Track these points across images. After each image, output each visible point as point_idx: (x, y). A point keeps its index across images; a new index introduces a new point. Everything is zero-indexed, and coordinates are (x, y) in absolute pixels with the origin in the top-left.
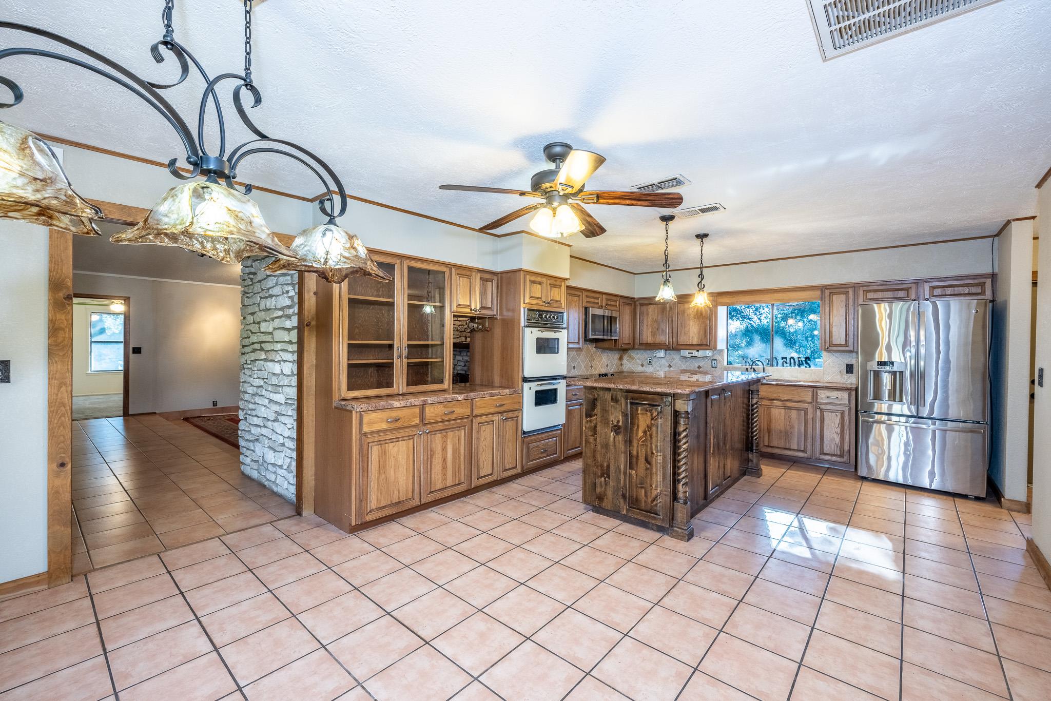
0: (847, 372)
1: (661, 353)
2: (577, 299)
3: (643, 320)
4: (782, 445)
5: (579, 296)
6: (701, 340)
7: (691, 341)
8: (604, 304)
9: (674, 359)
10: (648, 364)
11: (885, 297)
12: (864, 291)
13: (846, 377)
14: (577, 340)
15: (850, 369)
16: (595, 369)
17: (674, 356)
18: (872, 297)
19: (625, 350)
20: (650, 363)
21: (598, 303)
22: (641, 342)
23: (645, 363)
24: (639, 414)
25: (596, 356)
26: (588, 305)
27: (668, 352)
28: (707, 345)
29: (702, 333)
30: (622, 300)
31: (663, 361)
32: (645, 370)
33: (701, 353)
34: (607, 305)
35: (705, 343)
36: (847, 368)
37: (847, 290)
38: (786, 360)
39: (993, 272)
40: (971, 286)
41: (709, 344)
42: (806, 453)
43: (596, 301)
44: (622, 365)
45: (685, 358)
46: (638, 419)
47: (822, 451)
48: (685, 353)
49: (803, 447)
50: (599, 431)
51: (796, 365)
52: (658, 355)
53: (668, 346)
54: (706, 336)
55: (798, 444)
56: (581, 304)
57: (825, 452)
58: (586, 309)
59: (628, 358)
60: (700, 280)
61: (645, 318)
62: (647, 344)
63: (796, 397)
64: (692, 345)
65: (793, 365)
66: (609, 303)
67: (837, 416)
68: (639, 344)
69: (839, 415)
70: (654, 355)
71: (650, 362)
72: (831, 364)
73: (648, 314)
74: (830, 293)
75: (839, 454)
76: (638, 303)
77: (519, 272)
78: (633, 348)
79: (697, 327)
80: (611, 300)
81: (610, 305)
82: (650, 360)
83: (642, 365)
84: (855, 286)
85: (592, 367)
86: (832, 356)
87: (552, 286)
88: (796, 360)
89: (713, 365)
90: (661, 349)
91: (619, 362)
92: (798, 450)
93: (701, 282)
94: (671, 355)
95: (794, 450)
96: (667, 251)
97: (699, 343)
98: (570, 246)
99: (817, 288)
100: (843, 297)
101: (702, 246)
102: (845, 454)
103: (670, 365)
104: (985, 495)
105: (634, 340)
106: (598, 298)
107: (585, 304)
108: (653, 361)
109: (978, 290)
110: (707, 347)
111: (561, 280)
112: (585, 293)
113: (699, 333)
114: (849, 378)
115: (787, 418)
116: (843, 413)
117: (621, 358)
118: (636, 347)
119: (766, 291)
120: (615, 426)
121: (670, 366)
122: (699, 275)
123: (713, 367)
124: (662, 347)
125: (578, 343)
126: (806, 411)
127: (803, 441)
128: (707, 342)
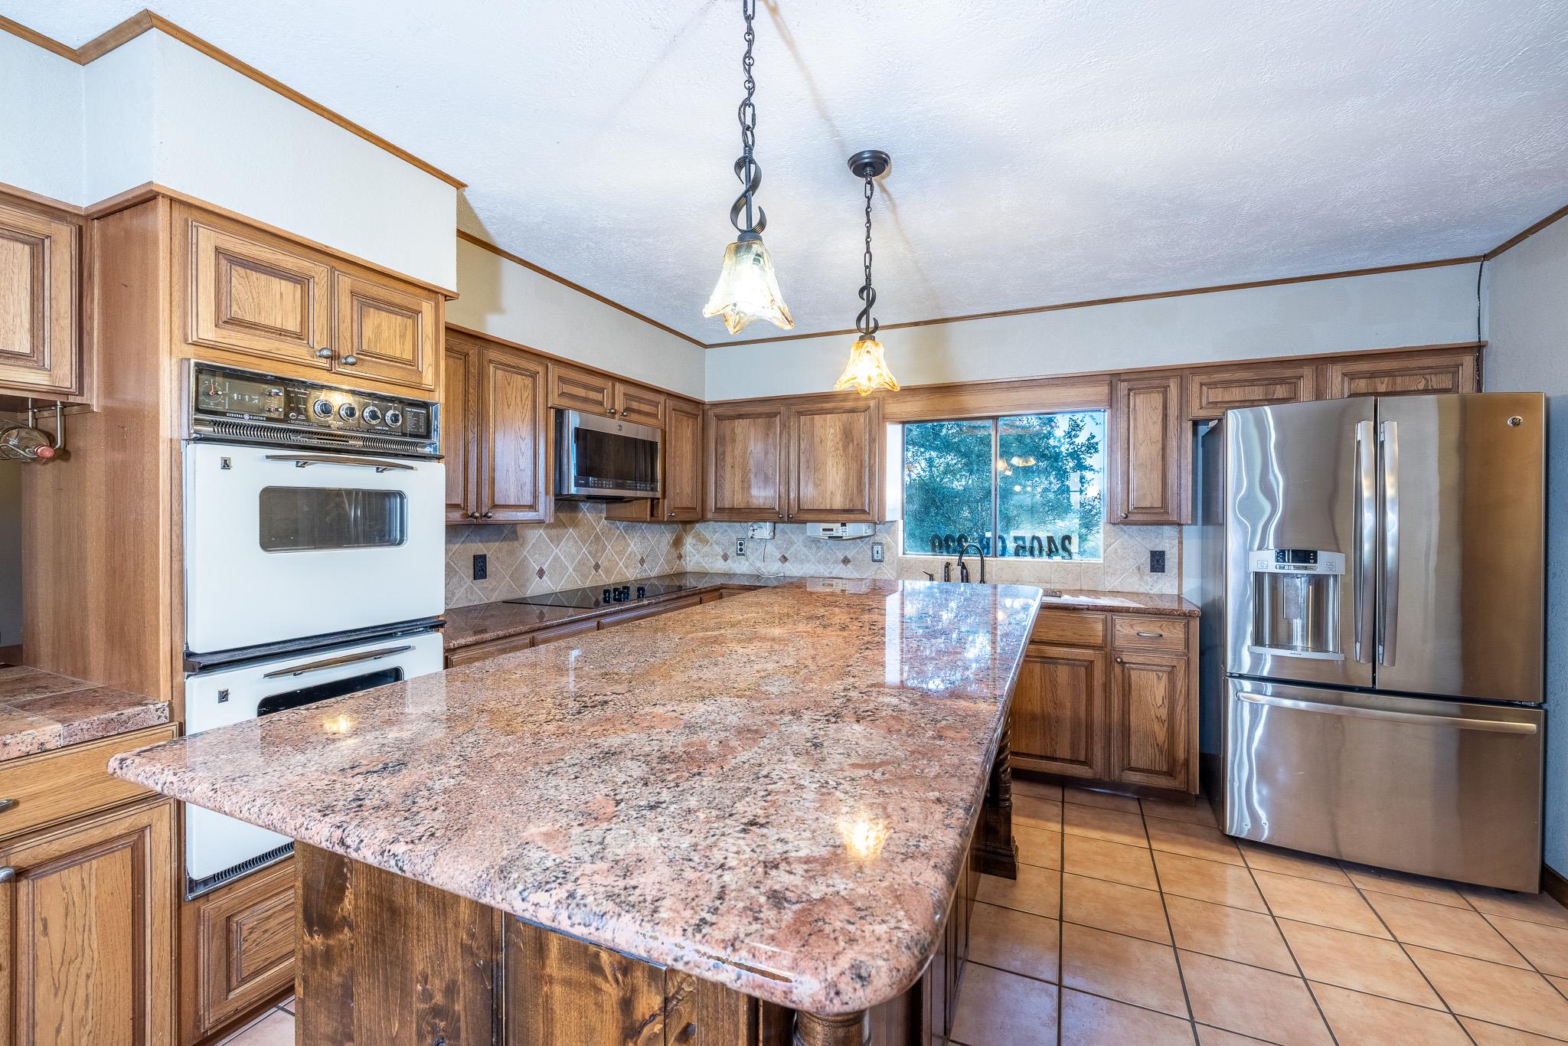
0: (1153, 569)
1: (764, 530)
2: (528, 381)
3: (724, 453)
4: (1037, 747)
5: (533, 376)
6: (852, 500)
7: (828, 501)
8: (619, 405)
9: (792, 543)
10: (738, 555)
11: (1247, 399)
12: (1201, 385)
13: (1150, 580)
14: (527, 500)
15: (1157, 562)
16: (608, 572)
17: (793, 537)
18: (1220, 400)
19: (687, 523)
20: (741, 552)
21: (601, 404)
22: (718, 506)
23: (732, 551)
24: (551, 980)
25: (609, 540)
26: (563, 402)
27: (779, 526)
28: (863, 511)
29: (853, 482)
30: (670, 403)
31: (770, 547)
32: (730, 569)
33: (852, 530)
34: (628, 409)
35: (859, 507)
36: (1152, 561)
37: (1164, 382)
38: (1024, 543)
39: (1480, 341)
40: (1431, 374)
41: (867, 509)
42: (1091, 767)
43: (597, 396)
44: (680, 557)
45: (816, 541)
46: (548, 1010)
47: (1126, 762)
48: (816, 530)
49: (1084, 753)
50: (365, 1022)
51: (1044, 553)
52: (758, 534)
53: (779, 513)
54: (860, 491)
55: (1074, 746)
56: (540, 399)
57: (1133, 765)
58: (560, 414)
59: (694, 542)
60: (863, 304)
61: (729, 449)
62: (732, 509)
63: (1066, 633)
64: (831, 511)
65: (1036, 552)
66: (635, 405)
67: (1159, 678)
68: (716, 508)
69: (1165, 677)
70: (750, 534)
71: (741, 550)
72: (1119, 550)
73: (734, 441)
74: (1130, 390)
75: (1165, 769)
76: (711, 413)
77: (152, 202)
78: (703, 519)
79: (842, 471)
80: (639, 400)
81: (639, 412)
82: (741, 544)
83: (725, 558)
84: (1183, 373)
85: (597, 567)
86: (1121, 533)
87: (365, 302)
88: (1045, 543)
89: (875, 555)
90: (765, 521)
91: (673, 550)
92: (1072, 761)
93: (865, 312)
94: (786, 533)
95: (1063, 760)
96: (749, 111)
97: (847, 507)
98: (459, 185)
99: (1100, 378)
100: (1156, 399)
101: (869, 199)
102: (1178, 769)
103: (784, 557)
104: (1537, 887)
105: (704, 502)
106: (601, 390)
107: (555, 400)
108: (749, 546)
109: (1446, 381)
110: (863, 517)
111: (419, 291)
112: (554, 371)
113: (846, 481)
114: (1156, 582)
115: (1048, 683)
116: (1172, 671)
117: (678, 543)
118: (709, 515)
119: (990, 387)
120: (437, 1012)
121: (784, 559)
122: (862, 291)
123: (874, 561)
124: (766, 516)
125: (533, 507)
126: (1089, 666)
127: (1084, 739)
128: (863, 504)
